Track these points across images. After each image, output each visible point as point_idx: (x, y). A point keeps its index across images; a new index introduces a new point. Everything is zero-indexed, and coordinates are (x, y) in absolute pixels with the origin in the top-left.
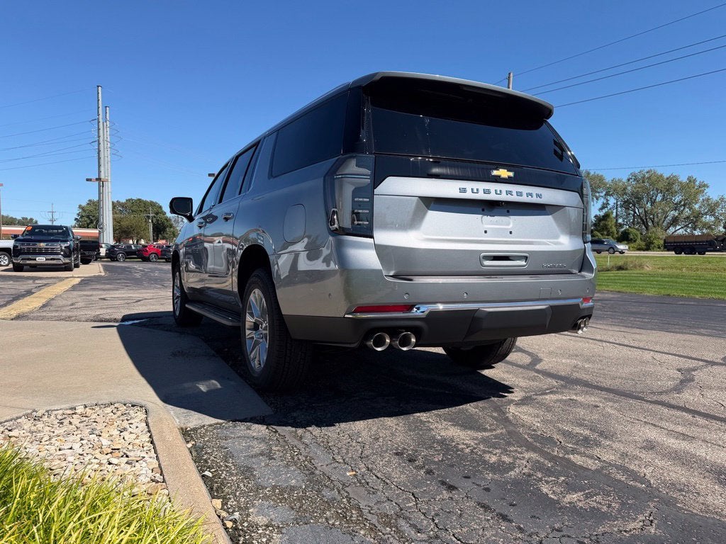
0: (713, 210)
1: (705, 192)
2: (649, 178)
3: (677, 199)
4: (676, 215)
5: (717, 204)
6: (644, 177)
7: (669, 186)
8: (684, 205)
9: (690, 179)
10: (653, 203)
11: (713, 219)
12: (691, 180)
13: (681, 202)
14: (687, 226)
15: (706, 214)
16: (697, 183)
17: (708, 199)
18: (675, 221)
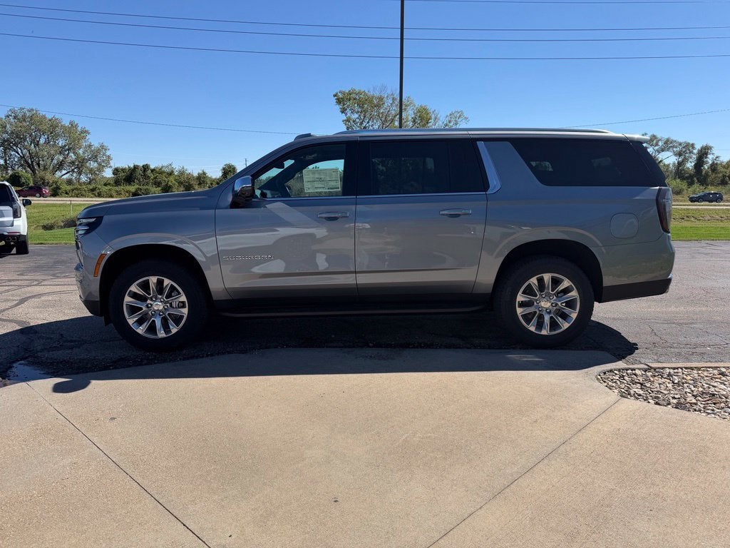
0: (96, 157)
1: (87, 138)
2: (31, 118)
3: (61, 142)
4: (61, 158)
5: (98, 151)
6: (24, 116)
7: (53, 129)
8: (69, 150)
9: (71, 123)
10: (37, 144)
11: (96, 165)
12: (73, 125)
13: (65, 146)
14: (73, 171)
15: (90, 159)
16: (79, 129)
17: (90, 146)
18: (60, 166)
